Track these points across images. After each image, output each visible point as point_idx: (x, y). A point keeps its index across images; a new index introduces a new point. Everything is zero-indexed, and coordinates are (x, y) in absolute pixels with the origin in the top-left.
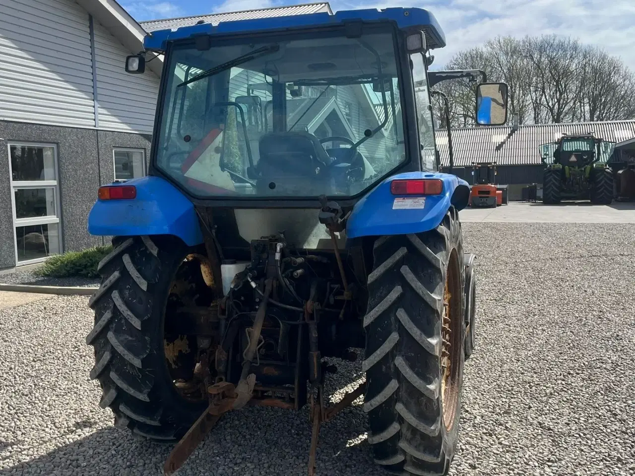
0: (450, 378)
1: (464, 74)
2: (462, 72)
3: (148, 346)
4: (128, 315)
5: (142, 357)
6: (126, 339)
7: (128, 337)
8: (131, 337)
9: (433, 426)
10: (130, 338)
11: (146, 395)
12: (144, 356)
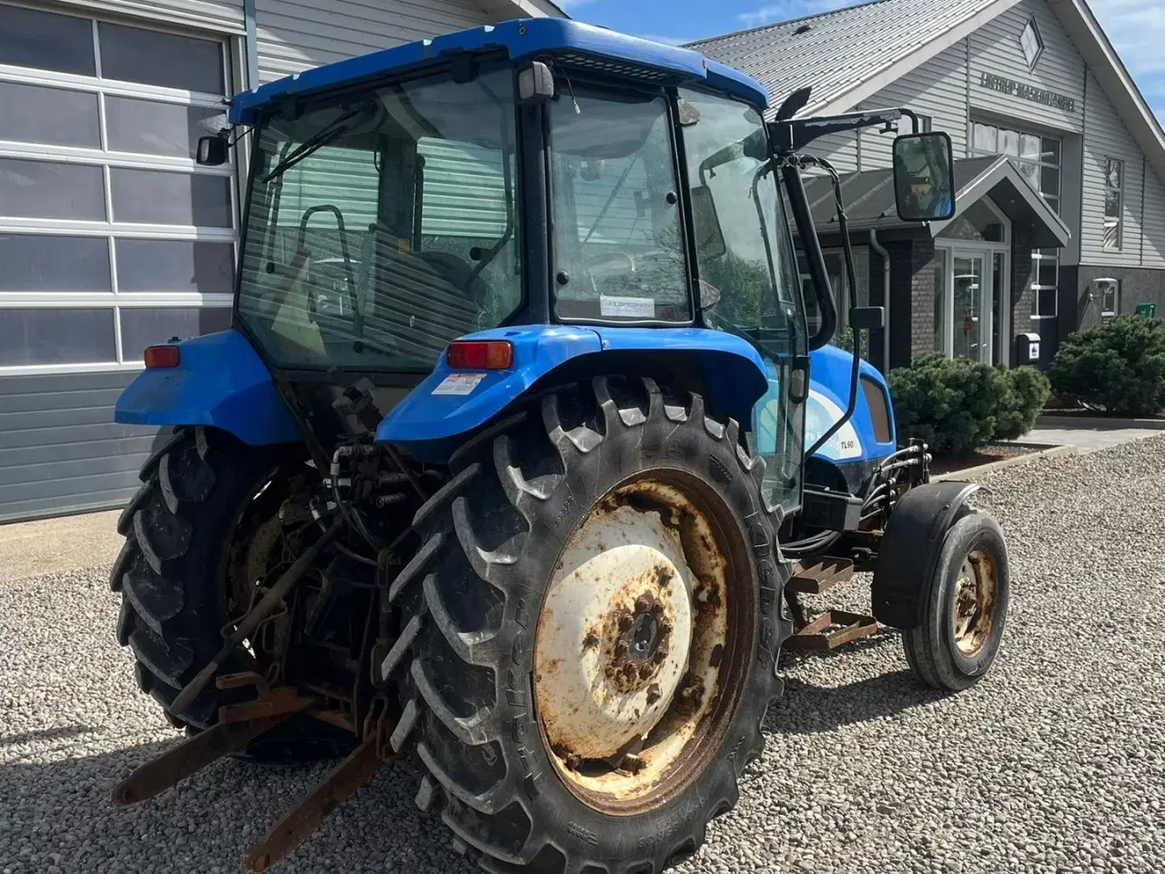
0: (708, 721)
1: (866, 119)
2: (862, 115)
3: (180, 602)
4: (146, 550)
5: (164, 618)
6: (147, 587)
7: (148, 584)
8: (153, 585)
9: (482, 796)
10: (152, 587)
11: (174, 679)
12: (170, 617)
